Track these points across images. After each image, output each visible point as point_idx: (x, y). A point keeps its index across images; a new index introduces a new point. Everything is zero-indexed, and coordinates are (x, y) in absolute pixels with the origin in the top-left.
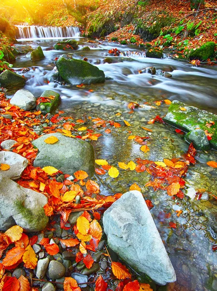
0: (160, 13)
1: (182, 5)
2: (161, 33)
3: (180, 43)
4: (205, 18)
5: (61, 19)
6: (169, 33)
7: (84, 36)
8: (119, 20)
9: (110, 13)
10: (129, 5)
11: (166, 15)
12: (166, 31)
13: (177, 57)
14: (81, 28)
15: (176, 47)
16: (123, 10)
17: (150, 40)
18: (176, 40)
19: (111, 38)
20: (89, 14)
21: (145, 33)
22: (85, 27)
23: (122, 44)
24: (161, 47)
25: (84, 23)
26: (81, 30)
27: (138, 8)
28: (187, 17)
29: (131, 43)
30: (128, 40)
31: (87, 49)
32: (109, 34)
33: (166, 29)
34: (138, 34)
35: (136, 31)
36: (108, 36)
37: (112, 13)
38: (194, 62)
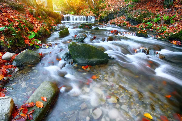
0: (143, 10)
1: (157, 7)
2: (144, 21)
3: (158, 28)
4: (177, 13)
5: (87, 13)
6: (149, 21)
7: (97, 20)
8: (116, 13)
9: (112, 10)
10: (123, 7)
11: (147, 12)
12: (147, 20)
13: (159, 37)
14: (96, 17)
15: (155, 30)
16: (119, 9)
17: (135, 24)
18: (154, 25)
19: (112, 22)
20: (100, 10)
21: (132, 21)
22: (98, 16)
23: (118, 26)
24: (144, 29)
25: (98, 15)
26: (95, 17)
27: (128, 8)
28: (162, 13)
29: (124, 25)
30: (122, 24)
31: (97, 29)
32: (110, 20)
33: (147, 19)
34: (127, 21)
35: (127, 19)
36: (109, 21)
37: (113, 10)
38: (175, 42)
